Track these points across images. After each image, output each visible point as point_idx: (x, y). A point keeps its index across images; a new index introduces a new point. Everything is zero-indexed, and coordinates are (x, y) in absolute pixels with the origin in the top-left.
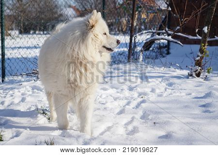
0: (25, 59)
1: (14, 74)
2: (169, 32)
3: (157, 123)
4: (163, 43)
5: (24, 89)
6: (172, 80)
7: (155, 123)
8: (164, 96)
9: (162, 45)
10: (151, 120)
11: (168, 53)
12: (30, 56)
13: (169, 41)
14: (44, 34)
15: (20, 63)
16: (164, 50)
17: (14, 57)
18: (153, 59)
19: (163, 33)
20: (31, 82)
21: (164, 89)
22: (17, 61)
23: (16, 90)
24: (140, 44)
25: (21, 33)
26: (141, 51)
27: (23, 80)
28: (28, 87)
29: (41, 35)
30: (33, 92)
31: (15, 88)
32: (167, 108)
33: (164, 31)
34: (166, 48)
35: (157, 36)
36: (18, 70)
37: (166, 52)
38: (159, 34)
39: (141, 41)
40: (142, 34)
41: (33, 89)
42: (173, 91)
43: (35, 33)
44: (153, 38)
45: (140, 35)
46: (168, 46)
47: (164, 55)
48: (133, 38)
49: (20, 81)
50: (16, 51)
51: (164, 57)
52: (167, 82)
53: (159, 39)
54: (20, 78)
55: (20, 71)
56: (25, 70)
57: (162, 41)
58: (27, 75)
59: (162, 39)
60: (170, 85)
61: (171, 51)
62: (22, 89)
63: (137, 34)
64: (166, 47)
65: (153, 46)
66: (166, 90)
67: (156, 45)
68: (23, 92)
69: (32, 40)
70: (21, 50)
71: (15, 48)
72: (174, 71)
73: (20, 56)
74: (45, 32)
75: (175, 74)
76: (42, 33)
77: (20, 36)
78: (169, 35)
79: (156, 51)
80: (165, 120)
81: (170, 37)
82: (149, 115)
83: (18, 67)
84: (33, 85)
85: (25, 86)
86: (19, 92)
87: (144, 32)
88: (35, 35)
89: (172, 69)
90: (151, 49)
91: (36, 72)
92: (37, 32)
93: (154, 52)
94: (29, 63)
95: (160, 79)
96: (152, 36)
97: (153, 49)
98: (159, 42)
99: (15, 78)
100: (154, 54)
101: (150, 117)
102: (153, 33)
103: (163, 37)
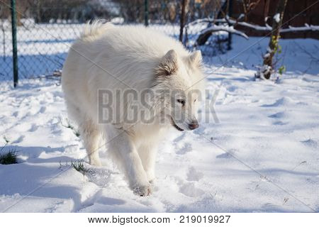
0: (44, 56)
1: (29, 76)
2: (232, 21)
3: (215, 139)
4: (223, 36)
5: (44, 95)
6: (234, 84)
7: (212, 139)
8: (224, 103)
9: (221, 38)
10: (207, 134)
11: (229, 48)
12: (50, 53)
13: (230, 33)
14: (67, 23)
15: (38, 63)
16: (225, 45)
17: (29, 54)
18: (209, 56)
19: (223, 23)
20: (52, 87)
21: (223, 94)
22: (33, 58)
23: (33, 98)
24: (193, 36)
25: (37, 21)
26: (195, 46)
27: (42, 84)
28: (48, 93)
29: (64, 24)
30: (55, 100)
31: (31, 95)
32: (228, 119)
33: (224, 20)
34: (227, 42)
35: (215, 27)
36: (34, 72)
37: (226, 47)
38: (217, 24)
39: (194, 33)
40: (196, 23)
41: (55, 96)
42: (236, 97)
43: (55, 22)
44: (209, 29)
45: (193, 25)
46: (228, 40)
47: (224, 51)
48: (184, 29)
49: (38, 86)
50: (31, 46)
51: (223, 53)
52: (227, 86)
53: (217, 31)
54: (37, 81)
55: (37, 72)
56: (44, 71)
57: (221, 32)
58: (47, 77)
59: (221, 30)
60: (232, 89)
61: (233, 45)
62: (41, 96)
63: (190, 24)
64: (226, 40)
65: (210, 39)
66: (226, 96)
67: (214, 39)
68: (42, 99)
69: (52, 31)
70: (38, 44)
71: (30, 42)
72: (236, 72)
73: (37, 53)
74: (69, 21)
75: (238, 75)
76: (65, 22)
77: (37, 26)
78: (230, 25)
79: (213, 45)
80: (225, 134)
81: (232, 28)
82: (205, 128)
83: (34, 68)
84: (55, 90)
85: (45, 92)
86: (37, 99)
87: (199, 21)
88: (56, 26)
89: (234, 68)
90: (207, 43)
91: (58, 73)
92: (59, 21)
93: (211, 47)
94: (49, 61)
95: (219, 83)
96: (209, 26)
97: (210, 44)
98: (217, 33)
99: (32, 81)
100: (211, 50)
101: (206, 131)
102: (210, 22)
103: (222, 27)
